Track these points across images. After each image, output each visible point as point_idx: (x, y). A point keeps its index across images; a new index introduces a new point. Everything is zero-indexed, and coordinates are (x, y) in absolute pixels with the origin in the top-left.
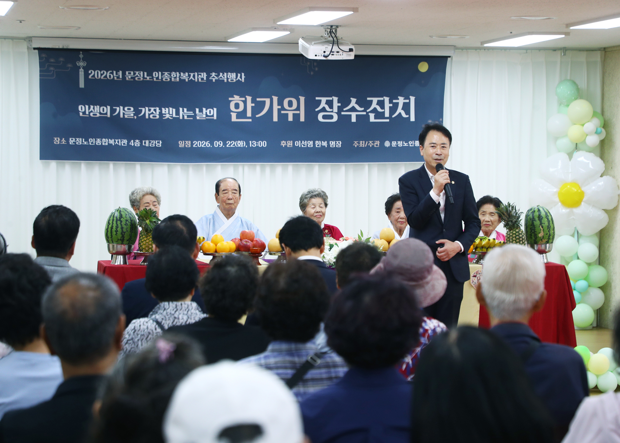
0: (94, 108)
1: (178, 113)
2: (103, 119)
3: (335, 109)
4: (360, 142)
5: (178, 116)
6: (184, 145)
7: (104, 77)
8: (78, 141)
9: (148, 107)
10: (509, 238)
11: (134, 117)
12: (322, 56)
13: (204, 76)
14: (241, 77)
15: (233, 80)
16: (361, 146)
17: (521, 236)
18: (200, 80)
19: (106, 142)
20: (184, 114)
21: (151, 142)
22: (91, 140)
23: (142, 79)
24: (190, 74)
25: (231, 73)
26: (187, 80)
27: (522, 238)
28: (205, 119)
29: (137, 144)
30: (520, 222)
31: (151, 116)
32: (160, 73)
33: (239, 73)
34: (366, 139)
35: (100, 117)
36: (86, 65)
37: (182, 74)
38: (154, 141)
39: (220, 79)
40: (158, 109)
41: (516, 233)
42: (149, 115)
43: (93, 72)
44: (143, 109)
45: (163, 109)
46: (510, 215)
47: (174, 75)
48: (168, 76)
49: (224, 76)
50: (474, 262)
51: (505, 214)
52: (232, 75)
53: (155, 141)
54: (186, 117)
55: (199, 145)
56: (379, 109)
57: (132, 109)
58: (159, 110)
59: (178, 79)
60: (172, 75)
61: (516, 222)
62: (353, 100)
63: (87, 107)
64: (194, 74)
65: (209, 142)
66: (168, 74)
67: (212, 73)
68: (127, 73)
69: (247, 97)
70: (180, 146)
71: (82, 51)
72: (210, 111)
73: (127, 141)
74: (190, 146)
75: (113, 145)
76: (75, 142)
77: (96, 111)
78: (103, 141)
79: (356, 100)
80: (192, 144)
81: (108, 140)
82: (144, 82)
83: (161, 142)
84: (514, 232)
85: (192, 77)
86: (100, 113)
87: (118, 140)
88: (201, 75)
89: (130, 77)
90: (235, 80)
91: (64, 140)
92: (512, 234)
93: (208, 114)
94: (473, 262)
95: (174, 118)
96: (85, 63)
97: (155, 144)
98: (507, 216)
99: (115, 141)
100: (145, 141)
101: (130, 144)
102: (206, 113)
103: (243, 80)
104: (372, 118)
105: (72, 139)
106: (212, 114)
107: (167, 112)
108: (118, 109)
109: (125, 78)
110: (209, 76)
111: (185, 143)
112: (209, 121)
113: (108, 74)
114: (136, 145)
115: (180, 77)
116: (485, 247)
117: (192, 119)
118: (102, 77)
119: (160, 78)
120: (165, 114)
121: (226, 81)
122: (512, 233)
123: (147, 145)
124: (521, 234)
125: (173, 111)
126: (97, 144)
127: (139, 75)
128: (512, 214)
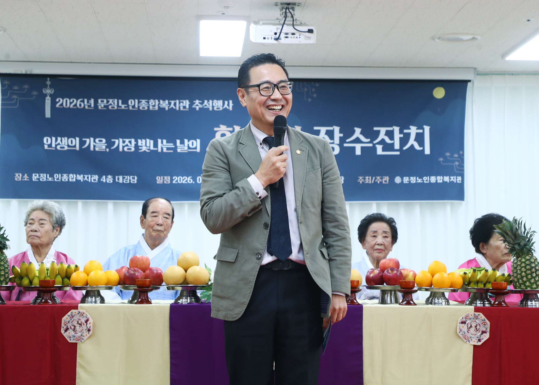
0: (61, 141)
1: (156, 145)
2: (71, 152)
3: (337, 140)
4: (365, 178)
5: (156, 149)
6: (162, 181)
7: (74, 106)
8: (42, 177)
9: (123, 138)
10: (515, 268)
11: (106, 149)
12: (273, 38)
13: (186, 104)
14: (228, 105)
15: (219, 108)
16: (367, 182)
17: (533, 265)
18: (182, 108)
19: (73, 178)
20: (163, 146)
21: (125, 178)
22: (56, 176)
23: (116, 107)
24: (170, 101)
25: (217, 100)
26: (167, 109)
27: (535, 269)
28: (187, 151)
29: (110, 180)
30: (531, 247)
31: (126, 149)
32: (137, 101)
33: (227, 100)
34: (373, 175)
35: (68, 150)
36: (54, 92)
37: (161, 101)
38: (128, 177)
39: (205, 107)
40: (133, 140)
41: (526, 261)
42: (123, 147)
43: (61, 100)
44: (117, 141)
45: (139, 141)
46: (517, 236)
47: (152, 103)
48: (145, 104)
49: (209, 104)
50: (467, 303)
51: (510, 233)
52: (218, 102)
53: (130, 177)
54: (165, 150)
55: (180, 181)
56: (388, 140)
57: (104, 141)
58: (135, 141)
59: (157, 108)
60: (150, 103)
61: (525, 245)
62: (358, 131)
63: (54, 139)
64: (175, 101)
65: (191, 177)
66: (146, 102)
67: (195, 100)
68: (100, 101)
69: (235, 127)
70: (158, 182)
71: (50, 78)
72: (193, 143)
73: (98, 176)
74: (169, 182)
75: (82, 181)
76: (39, 178)
77: (63, 143)
78: (70, 177)
79: (361, 130)
80: (172, 180)
81: (76, 175)
82: (119, 111)
83: (136, 178)
84: (523, 260)
85: (172, 105)
86: (68, 146)
87: (88, 176)
88: (183, 102)
89: (103, 106)
90: (221, 109)
91: (27, 176)
92: (521, 263)
93: (191, 146)
94: (465, 304)
95: (152, 151)
96: (53, 90)
97: (130, 180)
98: (513, 237)
99: (84, 177)
100: (118, 177)
101: (102, 180)
102: (188, 145)
103: (231, 108)
104: (379, 150)
105: (35, 175)
106: (194, 146)
107: (144, 144)
108: (88, 140)
109: (98, 106)
110: (192, 104)
111: (164, 178)
112: (191, 154)
113: (78, 103)
114: (108, 182)
115: (160, 105)
116: (482, 282)
117: (172, 151)
118: (71, 106)
119: (136, 106)
120: (142, 146)
121: (211, 109)
122: (520, 261)
123: (121, 181)
124: (534, 263)
125: (150, 143)
126: (63, 180)
127: (112, 104)
128: (518, 234)
